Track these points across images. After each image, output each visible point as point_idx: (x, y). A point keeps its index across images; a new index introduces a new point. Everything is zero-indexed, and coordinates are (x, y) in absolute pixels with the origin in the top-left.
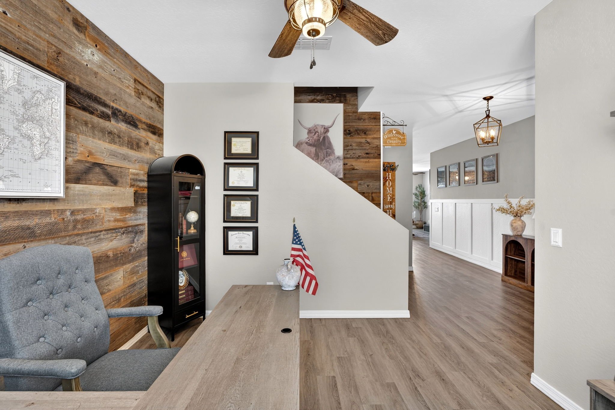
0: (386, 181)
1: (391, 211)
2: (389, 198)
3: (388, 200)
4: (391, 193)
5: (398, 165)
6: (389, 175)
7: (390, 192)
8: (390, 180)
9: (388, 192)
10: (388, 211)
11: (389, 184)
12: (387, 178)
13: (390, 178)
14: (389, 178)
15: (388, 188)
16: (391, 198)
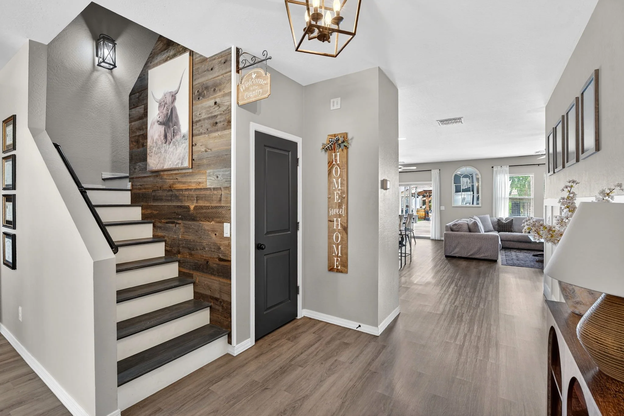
0: (332, 167)
1: (339, 219)
2: (336, 197)
3: (336, 201)
4: (340, 188)
5: (352, 139)
6: (336, 156)
7: (338, 187)
8: (338, 165)
9: (335, 187)
10: (335, 219)
11: (336, 172)
12: (334, 163)
13: (338, 162)
14: (336, 161)
15: (334, 180)
16: (339, 197)
